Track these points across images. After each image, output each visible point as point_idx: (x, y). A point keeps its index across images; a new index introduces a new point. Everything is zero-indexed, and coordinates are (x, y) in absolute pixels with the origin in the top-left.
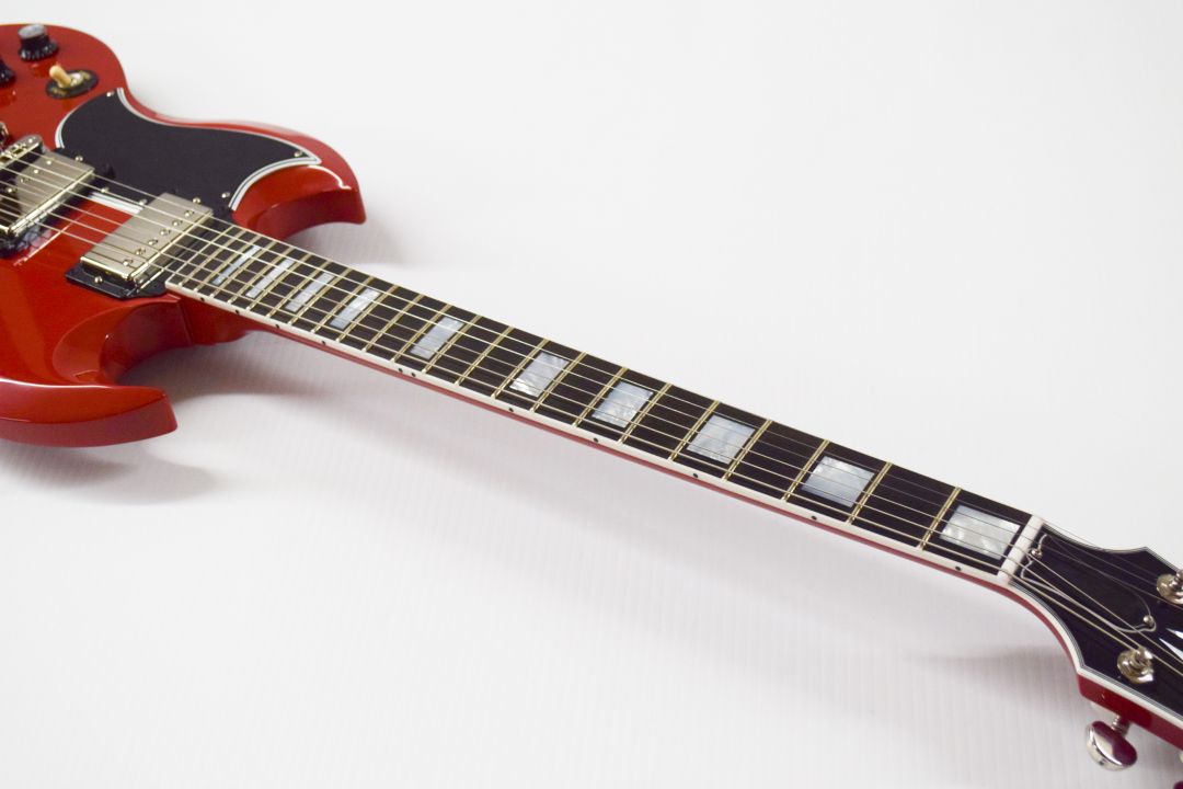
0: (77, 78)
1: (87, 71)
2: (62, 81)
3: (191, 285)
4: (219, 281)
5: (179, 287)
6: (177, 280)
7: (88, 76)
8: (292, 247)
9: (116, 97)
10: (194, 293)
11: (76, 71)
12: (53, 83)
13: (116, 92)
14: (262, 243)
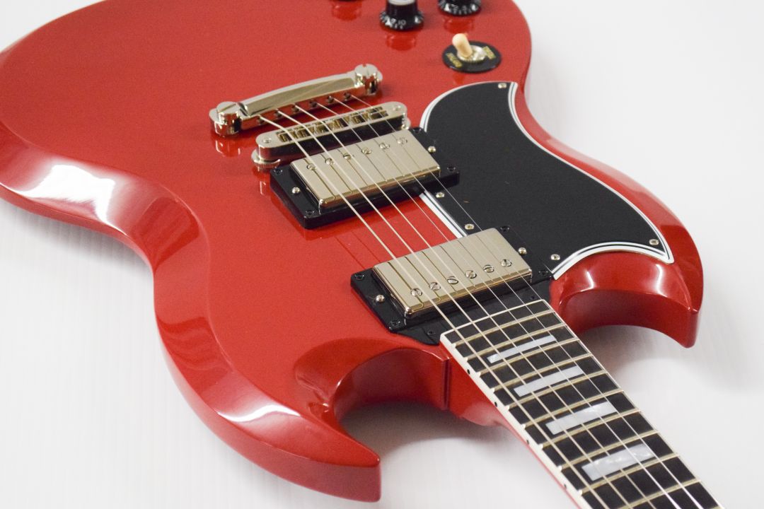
0: (480, 53)
1: (492, 49)
2: (465, 51)
3: (463, 350)
4: (492, 359)
5: (451, 347)
6: (452, 337)
7: (491, 55)
8: (589, 354)
9: (506, 91)
10: (463, 362)
11: (481, 45)
12: (453, 49)
13: (508, 85)
14: (561, 335)
